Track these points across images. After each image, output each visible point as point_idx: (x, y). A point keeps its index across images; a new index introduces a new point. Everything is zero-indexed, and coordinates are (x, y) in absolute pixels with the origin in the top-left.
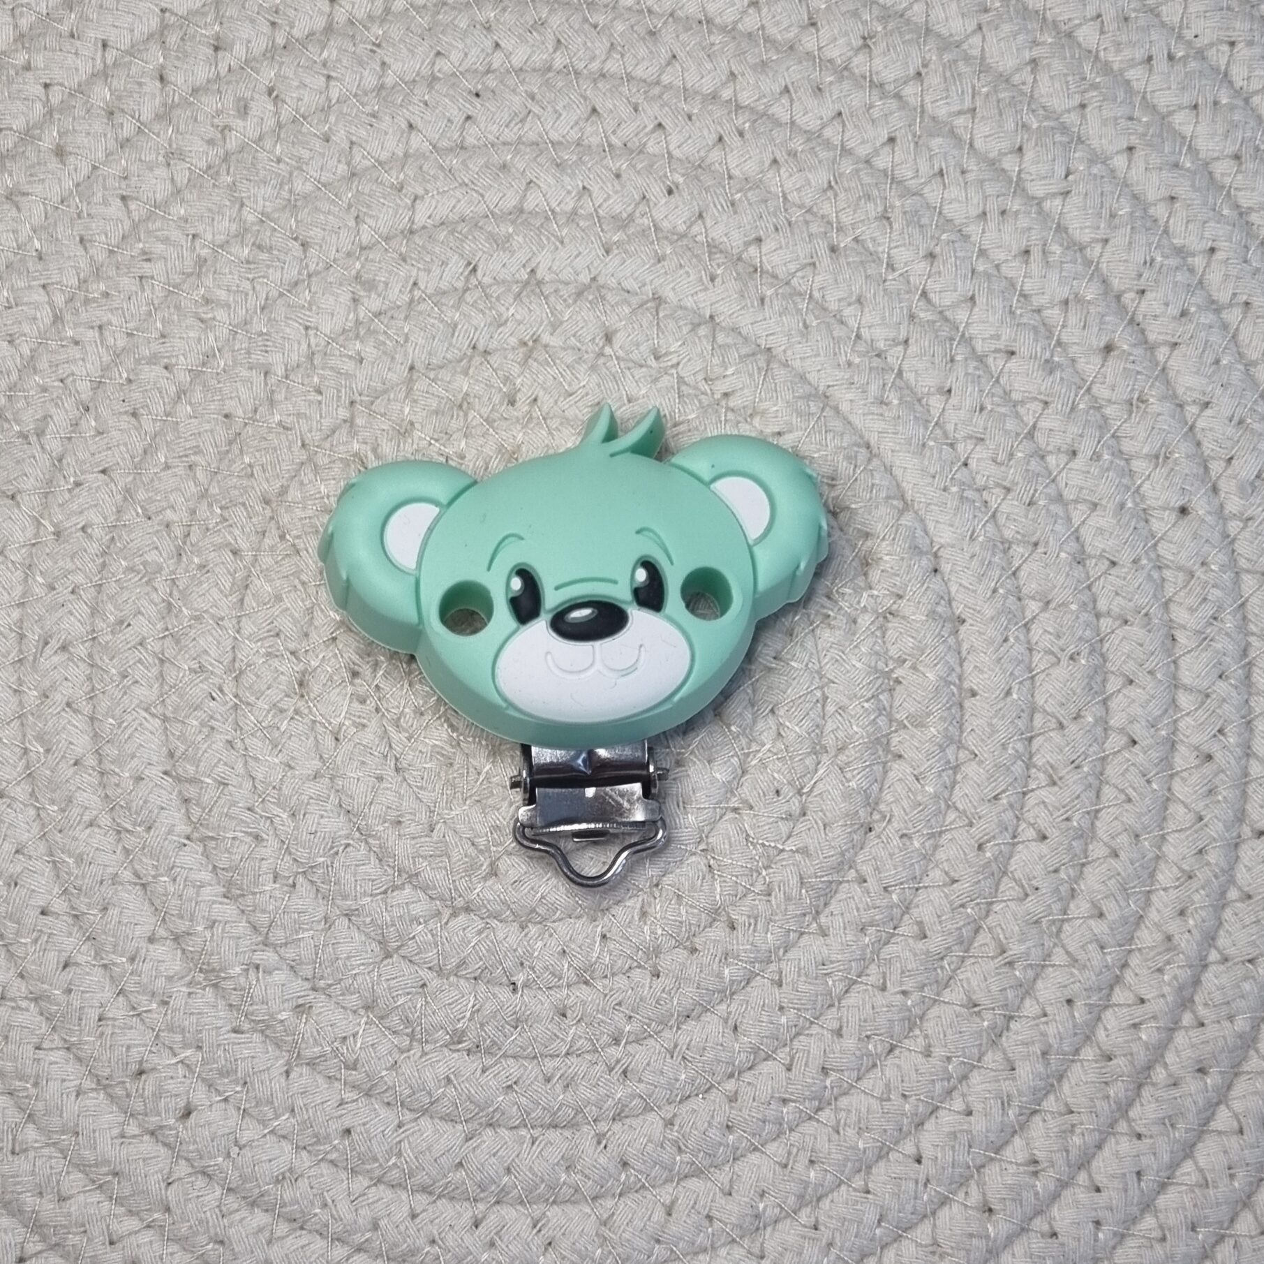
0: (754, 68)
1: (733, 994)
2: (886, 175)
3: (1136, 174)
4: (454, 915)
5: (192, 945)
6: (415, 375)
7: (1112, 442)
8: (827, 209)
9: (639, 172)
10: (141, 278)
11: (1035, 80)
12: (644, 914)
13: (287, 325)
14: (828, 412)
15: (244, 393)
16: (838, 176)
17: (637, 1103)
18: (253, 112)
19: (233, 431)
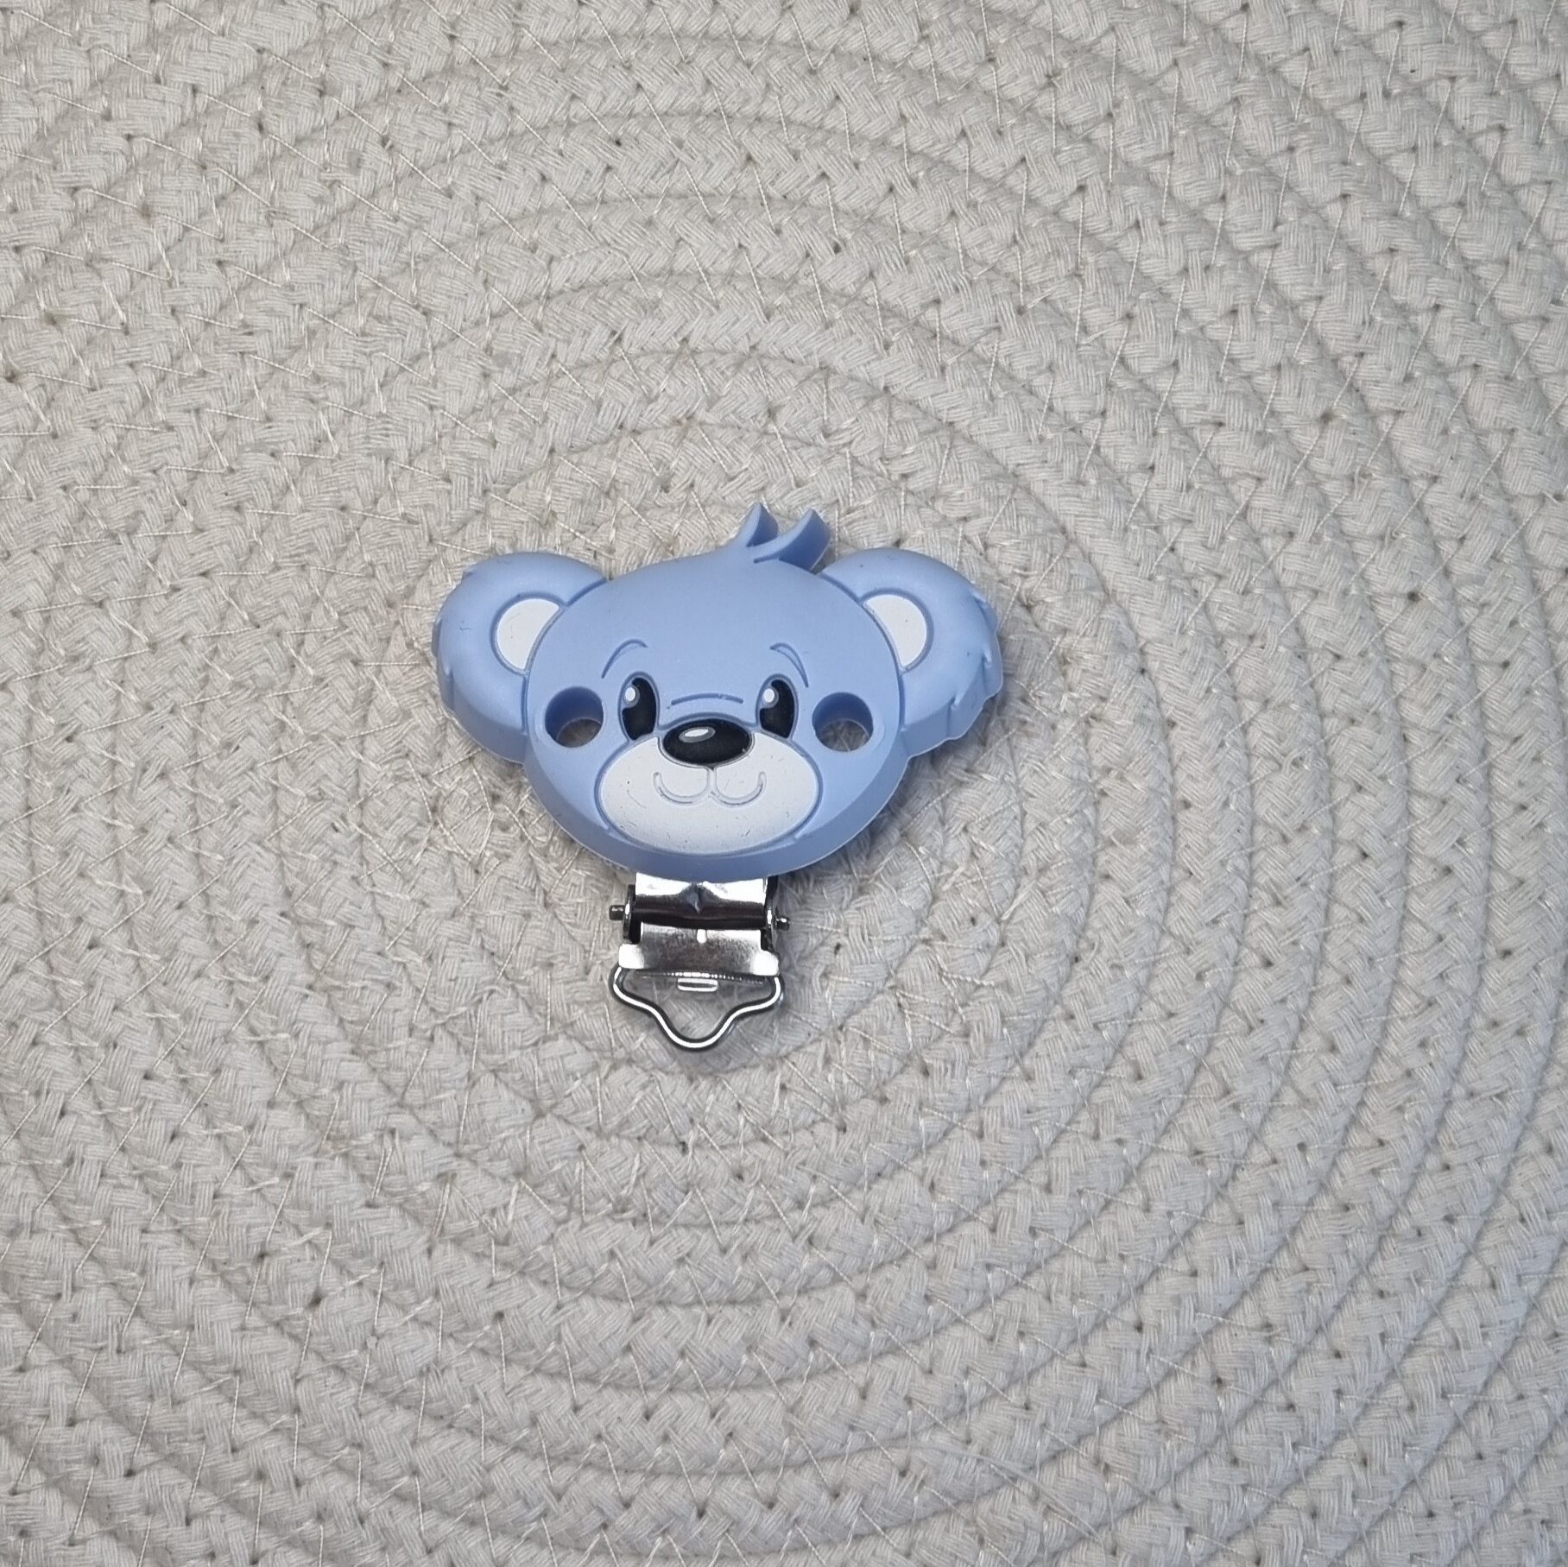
0: (927, 109)
1: (929, 1147)
2: (1077, 228)
3: (1353, 222)
4: (614, 1067)
5: (316, 1109)
6: (556, 458)
7: (1334, 522)
8: (1011, 266)
9: (801, 228)
10: (242, 354)
11: (1238, 122)
12: (827, 1061)
13: (410, 405)
14: (1019, 495)
15: (363, 483)
16: (1024, 230)
17: (824, 1274)
18: (367, 164)
19: (351, 524)
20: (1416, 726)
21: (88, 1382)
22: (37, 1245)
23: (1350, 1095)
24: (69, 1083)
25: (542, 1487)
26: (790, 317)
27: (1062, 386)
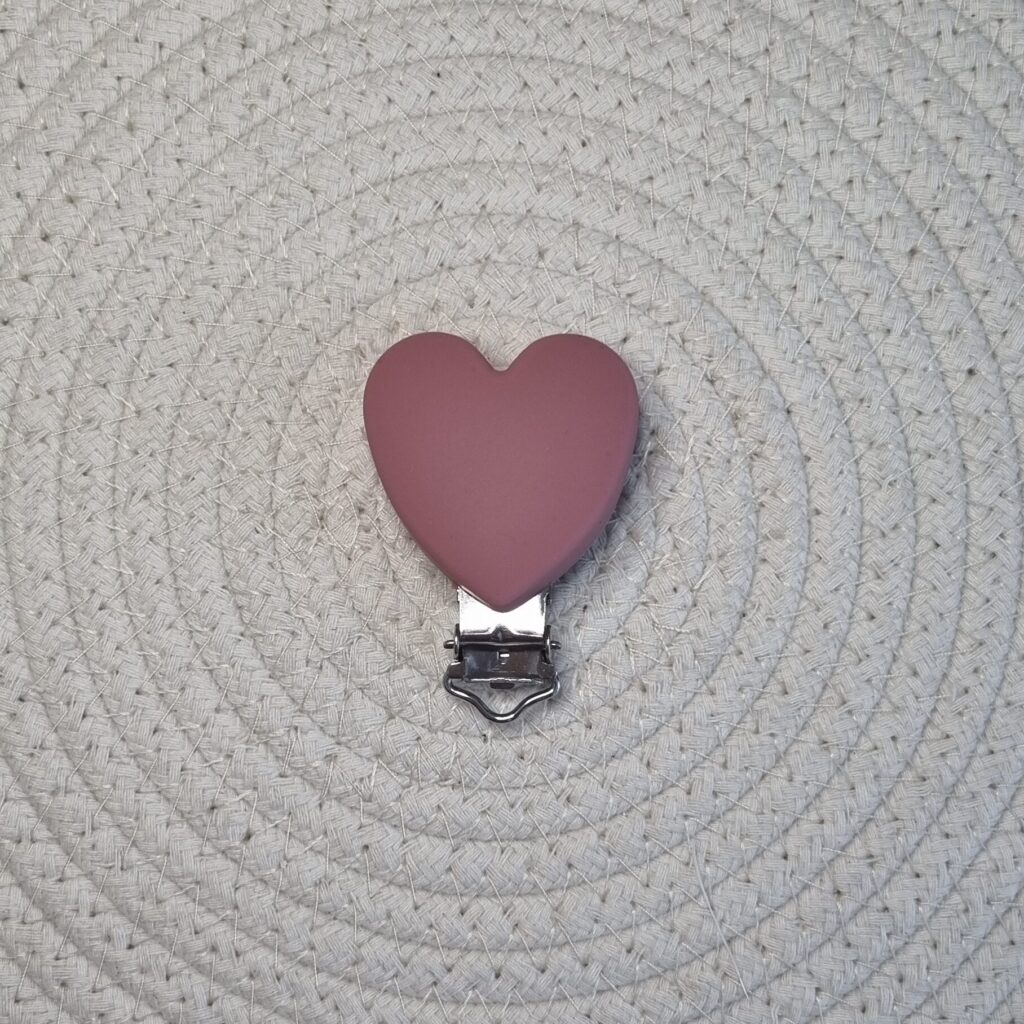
0: (644, 49)
1: (645, 739)
2: (744, 127)
3: (931, 120)
5: (247, 713)
6: (399, 286)
7: (917, 322)
8: (700, 154)
9: (560, 131)
10: (194, 220)
11: (854, 53)
12: (579, 682)
13: (303, 252)
14: (706, 307)
15: (273, 304)
16: (709, 129)
17: (578, 821)
18: (273, 94)
19: (265, 332)
20: (972, 459)
21: (102, 888)
22: (69, 801)
23: (927, 705)
24: (89, 696)
25: (394, 959)
26: (553, 191)
27: (734, 234)
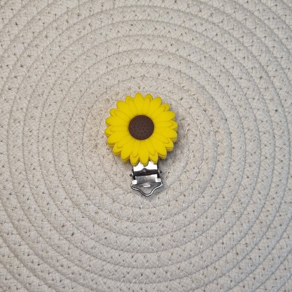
0: (188, 20)
1: (185, 210)
2: (216, 42)
3: (266, 42)
4: (128, 193)
5: (74, 200)
6: (119, 82)
7: (262, 97)
8: (203, 49)
9: (165, 41)
10: (63, 63)
11: (246, 23)
12: (167, 193)
13: (93, 72)
14: (204, 90)
15: (84, 86)
16: (206, 42)
17: (165, 232)
18: (86, 29)
19: (82, 94)
20: (276, 134)
21: (31, 248)
22: (23, 223)
23: (263, 202)
24: (29, 194)
25: (113, 270)
26: (163, 57)
27: (212, 71)
